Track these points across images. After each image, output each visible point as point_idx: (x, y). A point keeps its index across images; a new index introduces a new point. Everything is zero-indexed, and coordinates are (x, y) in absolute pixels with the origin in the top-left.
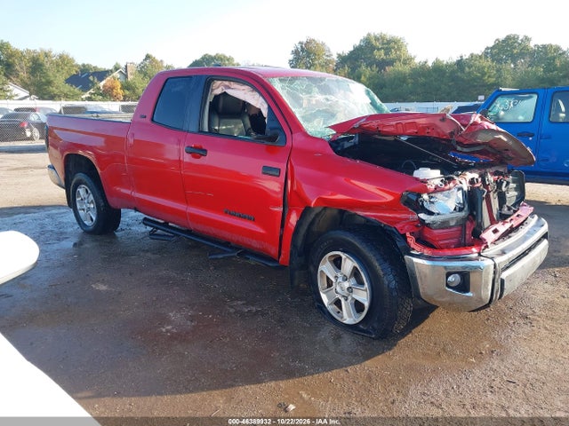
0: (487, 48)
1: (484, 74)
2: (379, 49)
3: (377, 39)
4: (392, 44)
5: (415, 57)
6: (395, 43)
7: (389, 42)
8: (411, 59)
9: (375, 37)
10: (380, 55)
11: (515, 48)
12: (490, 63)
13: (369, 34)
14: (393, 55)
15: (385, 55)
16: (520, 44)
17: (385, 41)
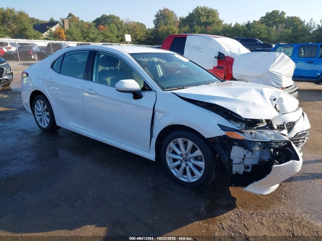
0: (262, 17)
1: (261, 33)
2: (203, 16)
3: (202, 10)
4: (210, 13)
5: (223, 21)
6: (212, 13)
7: (209, 12)
8: (221, 22)
9: (201, 8)
10: (203, 19)
11: (277, 18)
12: (264, 27)
13: (198, 7)
14: (211, 20)
15: (207, 19)
16: (279, 16)
17: (207, 12)
